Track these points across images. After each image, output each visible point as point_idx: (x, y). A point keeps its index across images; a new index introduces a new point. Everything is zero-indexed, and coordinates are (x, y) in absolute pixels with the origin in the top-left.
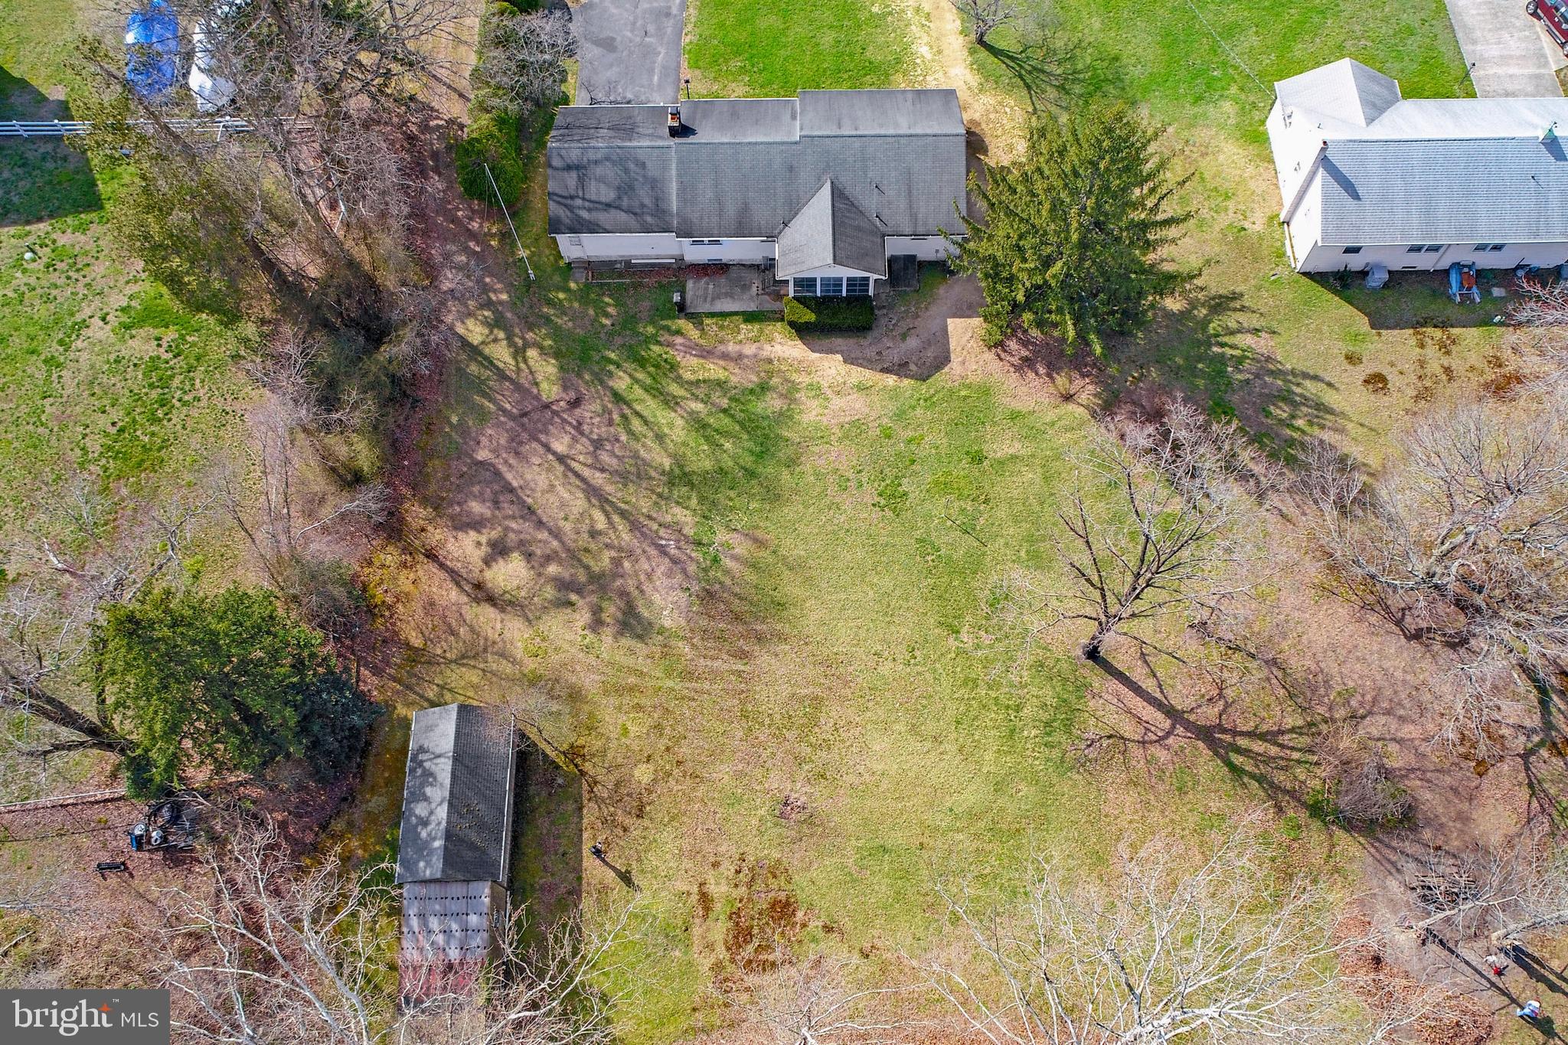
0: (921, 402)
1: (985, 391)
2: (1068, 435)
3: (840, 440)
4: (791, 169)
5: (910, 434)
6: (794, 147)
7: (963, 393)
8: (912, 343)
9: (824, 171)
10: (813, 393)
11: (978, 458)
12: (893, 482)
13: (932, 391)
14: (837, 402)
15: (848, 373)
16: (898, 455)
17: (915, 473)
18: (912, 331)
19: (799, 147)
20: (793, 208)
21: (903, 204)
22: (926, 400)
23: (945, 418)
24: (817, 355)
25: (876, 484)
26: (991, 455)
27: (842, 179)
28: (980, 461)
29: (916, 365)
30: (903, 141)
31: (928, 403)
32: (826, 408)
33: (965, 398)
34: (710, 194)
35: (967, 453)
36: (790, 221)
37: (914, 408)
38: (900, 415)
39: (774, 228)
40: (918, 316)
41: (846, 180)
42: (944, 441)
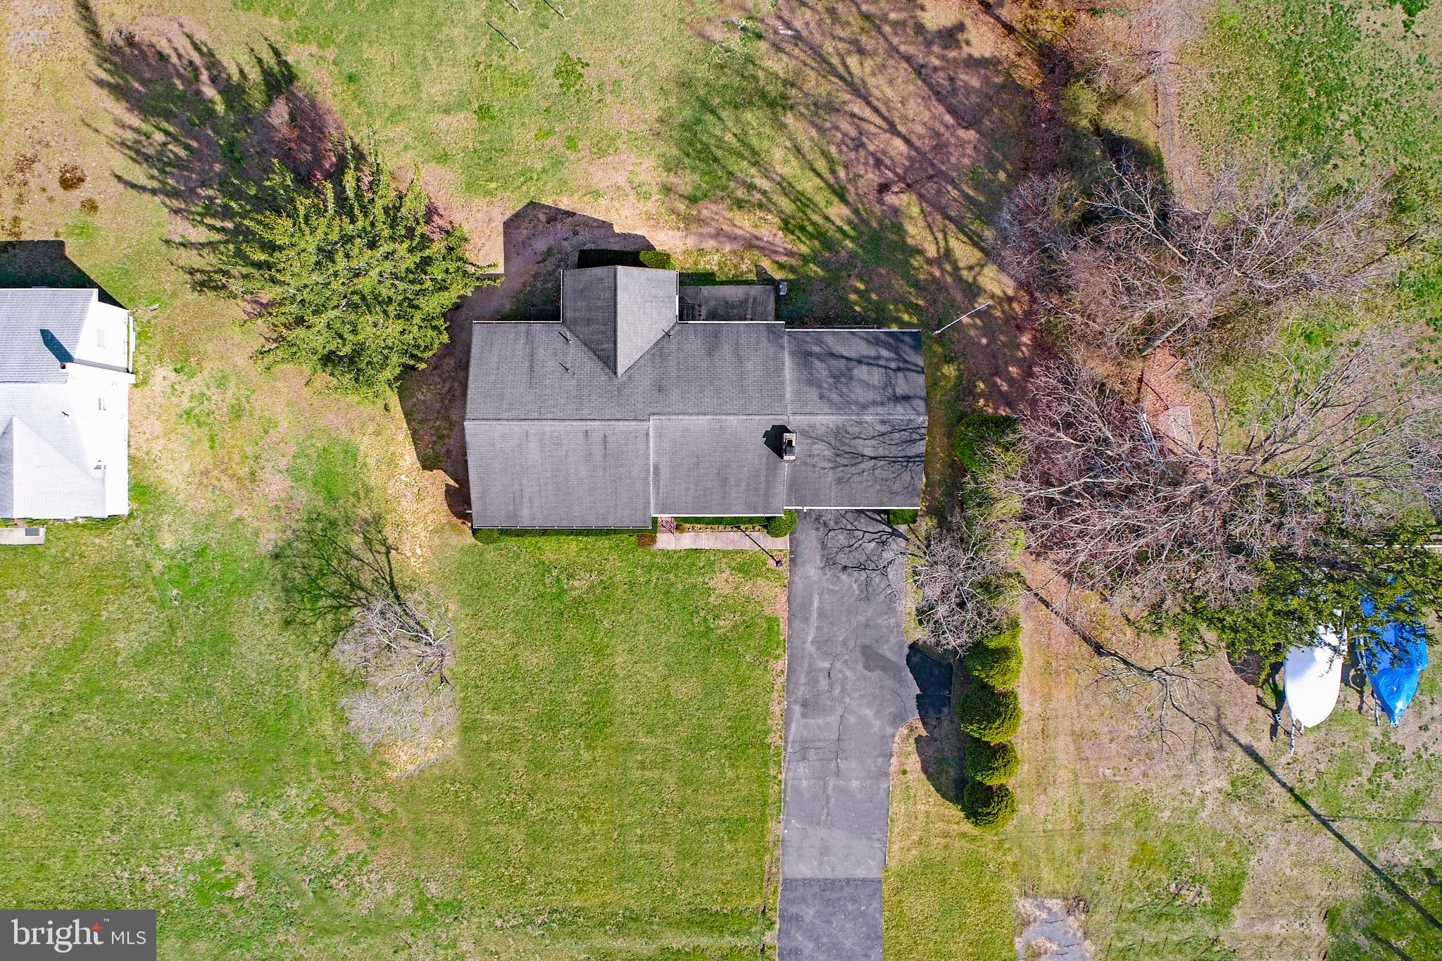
0: (535, 177)
1: (471, 186)
2: (391, 135)
3: (619, 135)
4: (660, 389)
5: (549, 142)
6: (657, 410)
7: (493, 185)
8: (541, 245)
9: (624, 384)
10: (644, 189)
11: (483, 112)
12: (568, 89)
13: (524, 188)
14: (621, 180)
15: (607, 210)
16: (561, 119)
17: (546, 98)
18: (541, 259)
19: (651, 410)
20: (659, 350)
21: (540, 352)
22: (531, 178)
23: (512, 158)
24: (640, 233)
25: (585, 87)
26: (470, 115)
27: (604, 378)
28: (480, 108)
29: (539, 220)
30: (536, 415)
31: (528, 174)
32: (631, 172)
33: (491, 180)
34: (749, 365)
35: (492, 118)
36: (663, 337)
37: (544, 171)
38: (558, 163)
39: (680, 331)
40: (534, 276)
41: (601, 376)
42: (515, 132)
